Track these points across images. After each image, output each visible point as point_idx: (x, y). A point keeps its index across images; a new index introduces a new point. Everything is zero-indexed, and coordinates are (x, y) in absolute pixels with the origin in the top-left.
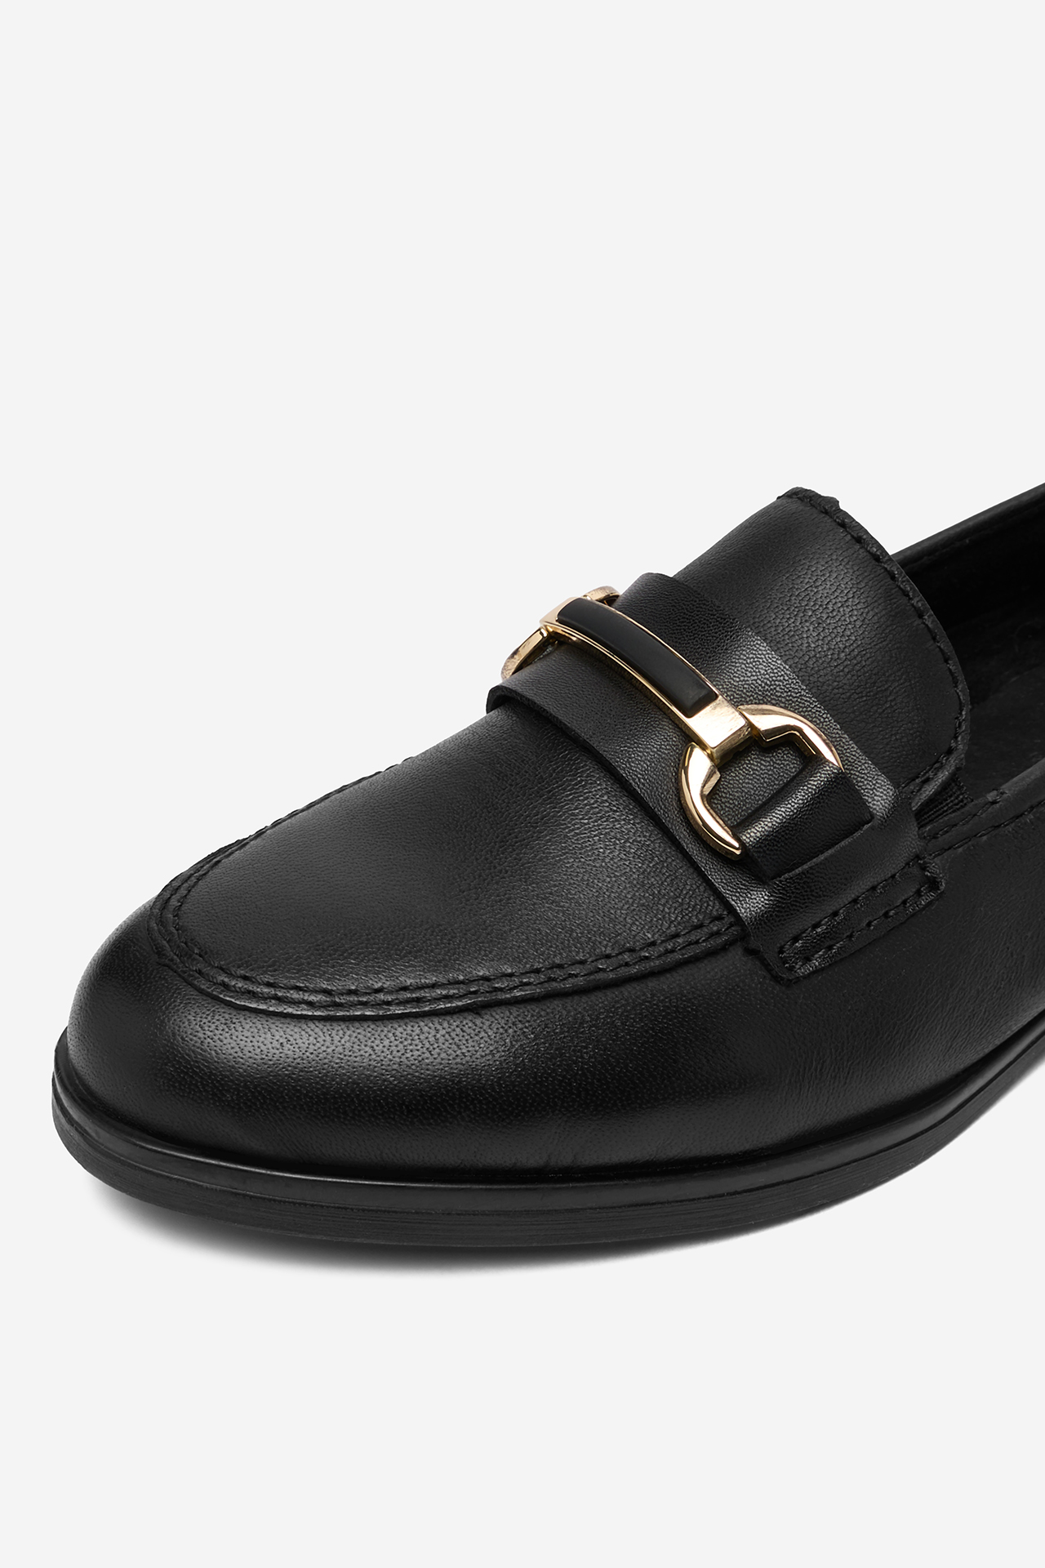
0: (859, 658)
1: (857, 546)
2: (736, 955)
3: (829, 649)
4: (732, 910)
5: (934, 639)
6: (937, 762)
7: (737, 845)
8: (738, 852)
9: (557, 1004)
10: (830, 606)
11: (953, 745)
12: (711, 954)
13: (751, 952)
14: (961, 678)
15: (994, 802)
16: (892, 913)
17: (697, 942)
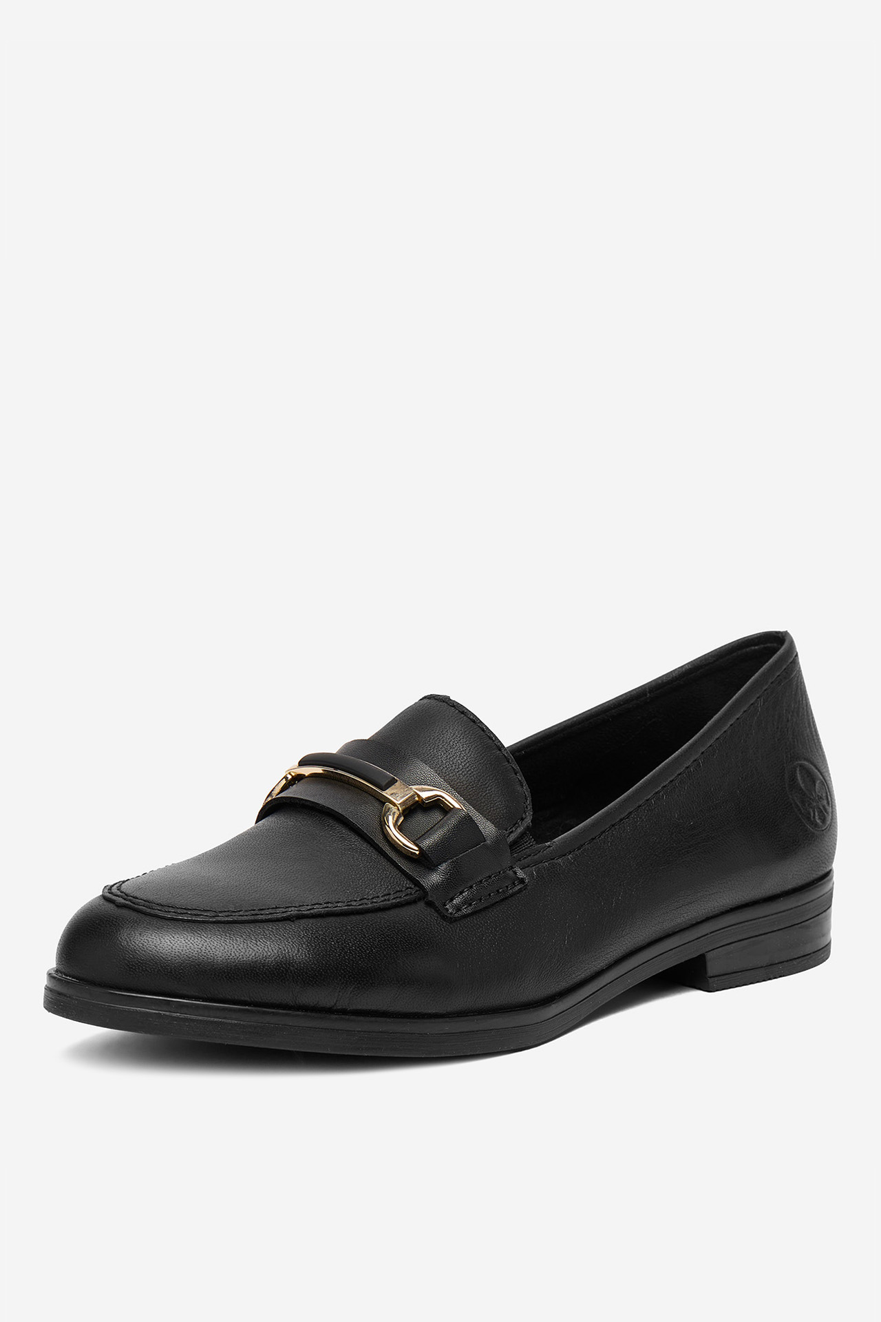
0: (469, 768)
1: (463, 715)
2: (421, 905)
3: (453, 763)
4: (417, 884)
5: (508, 762)
6: (516, 824)
7: (417, 849)
8: (417, 853)
9: (332, 919)
10: (451, 743)
11: (524, 816)
12: (408, 903)
13: (430, 904)
14: (525, 783)
15: (549, 847)
16: (500, 891)
17: (401, 897)
